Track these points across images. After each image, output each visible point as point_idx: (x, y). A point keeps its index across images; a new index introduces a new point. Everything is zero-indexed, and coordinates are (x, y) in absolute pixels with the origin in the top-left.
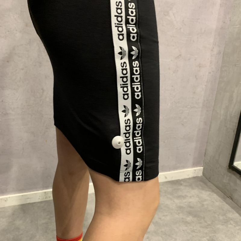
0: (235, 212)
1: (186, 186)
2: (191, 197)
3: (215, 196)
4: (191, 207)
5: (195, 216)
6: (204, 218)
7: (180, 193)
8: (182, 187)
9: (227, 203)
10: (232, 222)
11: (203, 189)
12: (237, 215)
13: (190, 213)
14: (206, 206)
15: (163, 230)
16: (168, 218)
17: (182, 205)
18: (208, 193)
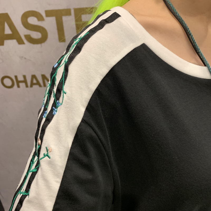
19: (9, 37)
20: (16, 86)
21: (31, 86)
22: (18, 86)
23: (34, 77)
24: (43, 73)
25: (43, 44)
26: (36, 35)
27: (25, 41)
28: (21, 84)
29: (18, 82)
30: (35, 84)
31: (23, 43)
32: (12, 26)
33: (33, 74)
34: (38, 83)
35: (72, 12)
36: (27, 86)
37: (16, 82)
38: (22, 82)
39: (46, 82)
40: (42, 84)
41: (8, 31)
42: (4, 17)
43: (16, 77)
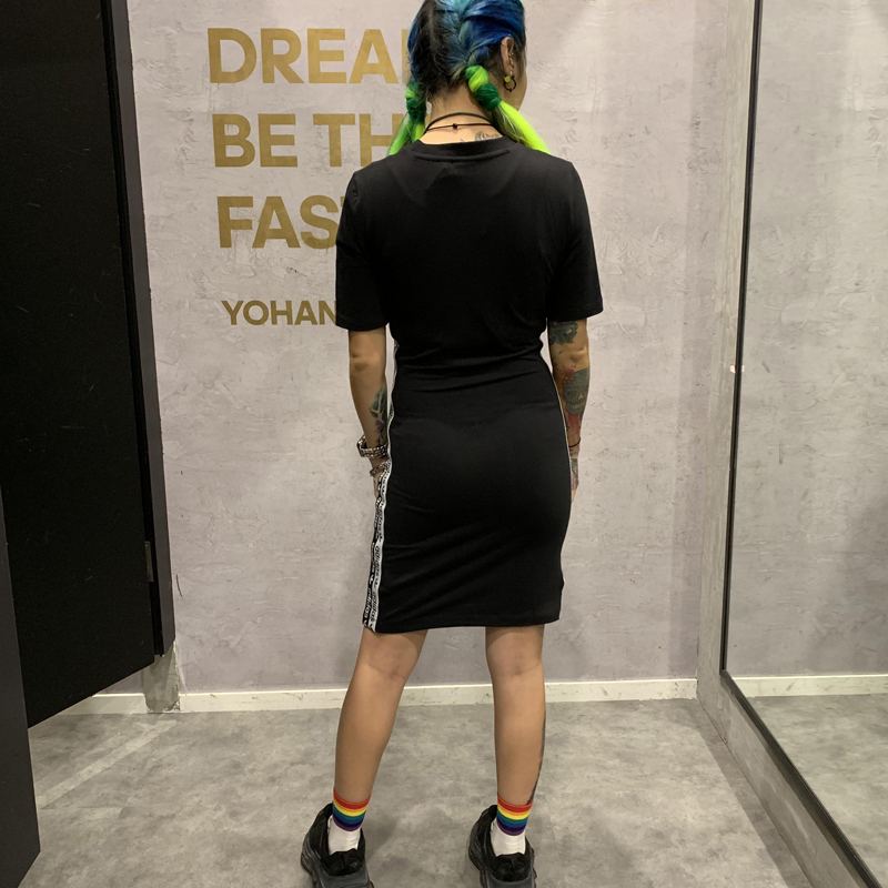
0: (716, 764)
1: (645, 713)
2: (640, 732)
3: (696, 736)
4: (628, 747)
5: (626, 761)
6: (643, 765)
7: (623, 723)
8: (634, 714)
9: (711, 750)
10: (694, 778)
11: (676, 722)
12: (719, 769)
13: (619, 755)
14: (661, 749)
15: (551, 771)
16: (571, 757)
17: (613, 741)
18: (685, 728)
19: (277, 235)
20: (269, 321)
21: (298, 323)
22: (274, 322)
23: (305, 304)
24: (322, 299)
25: (330, 249)
26: (320, 234)
27: (301, 243)
28: (279, 317)
29: (276, 313)
30: (306, 318)
31: (299, 246)
32: (284, 218)
33: (305, 299)
34: (311, 318)
36: (290, 322)
37: (272, 313)
38: (282, 313)
39: (326, 316)
40: (318, 319)
41: (275, 224)
42: (275, 203)
43: (273, 304)
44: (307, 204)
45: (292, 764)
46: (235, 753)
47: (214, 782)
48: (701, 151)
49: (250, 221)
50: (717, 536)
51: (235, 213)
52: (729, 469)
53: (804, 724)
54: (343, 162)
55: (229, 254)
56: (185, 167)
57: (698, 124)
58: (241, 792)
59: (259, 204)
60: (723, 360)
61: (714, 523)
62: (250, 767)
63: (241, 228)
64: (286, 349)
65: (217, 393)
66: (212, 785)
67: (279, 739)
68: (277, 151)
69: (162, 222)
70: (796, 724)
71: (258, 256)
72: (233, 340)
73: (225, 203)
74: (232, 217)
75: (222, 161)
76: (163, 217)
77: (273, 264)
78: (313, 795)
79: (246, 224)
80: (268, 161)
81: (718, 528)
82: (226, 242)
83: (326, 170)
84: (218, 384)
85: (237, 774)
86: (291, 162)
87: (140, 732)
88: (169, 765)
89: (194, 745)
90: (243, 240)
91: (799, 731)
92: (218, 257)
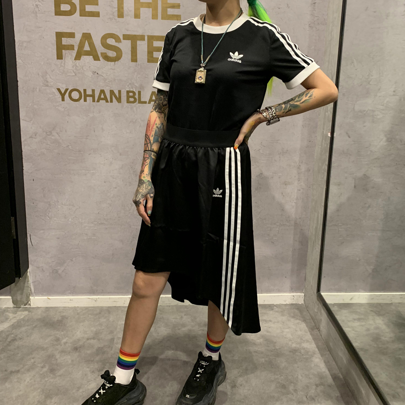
0: (313, 343)
2: (274, 323)
3: (303, 326)
4: (268, 332)
9: (311, 334)
11: (293, 317)
12: (315, 346)
14: (285, 333)
18: (298, 321)
19: (87, 53)
20: (82, 100)
21: (98, 101)
22: (85, 100)
23: (102, 92)
24: (112, 89)
25: (116, 62)
26: (112, 54)
27: (101, 58)
28: (88, 98)
29: (86, 96)
30: (102, 99)
31: (99, 60)
32: (92, 45)
33: (103, 89)
34: (105, 99)
35: (146, 38)
36: (94, 101)
37: (84, 95)
38: (90, 96)
39: (114, 98)
40: (109, 100)
41: (87, 48)
42: (87, 37)
43: (85, 90)
44: (105, 38)
45: (88, 339)
46: (57, 332)
47: (44, 350)
48: (316, 18)
49: (73, 46)
50: (318, 221)
51: (65, 41)
52: (325, 187)
53: (359, 320)
54: (124, 15)
55: (61, 63)
56: (38, 15)
57: (315, 3)
58: (58, 357)
59: (78, 37)
60: (324, 129)
61: (316, 214)
62: (64, 340)
63: (68, 49)
64: (91, 115)
65: (53, 138)
66: (43, 352)
67: (82, 324)
68: (89, 8)
69: (25, 45)
70: (355, 319)
71: (77, 64)
72: (63, 109)
73: (60, 36)
74: (63, 43)
75: (58, 12)
76: (25, 42)
77: (85, 69)
78: (97, 358)
79: (71, 47)
80: (84, 13)
81: (318, 217)
82: (60, 56)
83: (115, 19)
84: (54, 133)
85: (57, 345)
86: (96, 14)
87: (7, 319)
88: (20, 339)
89: (35, 327)
90: (69, 56)
91: (356, 324)
92: (55, 64)
